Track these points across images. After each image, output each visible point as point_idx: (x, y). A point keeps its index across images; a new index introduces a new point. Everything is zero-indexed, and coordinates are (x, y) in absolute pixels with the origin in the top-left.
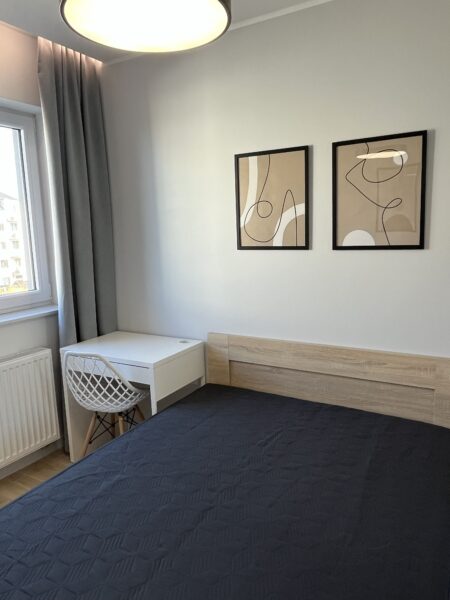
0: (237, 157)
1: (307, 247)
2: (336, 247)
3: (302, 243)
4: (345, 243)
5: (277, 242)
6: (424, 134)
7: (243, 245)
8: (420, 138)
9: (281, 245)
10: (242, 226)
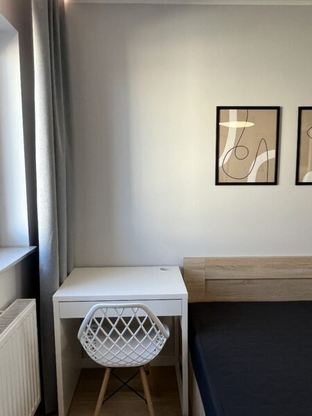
0: (219, 109)
1: (275, 183)
2: (298, 183)
3: (272, 180)
5: (251, 179)
9: (254, 181)
10: (220, 165)
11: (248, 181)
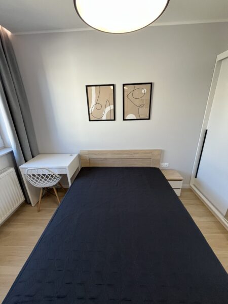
0: (87, 86)
1: (114, 120)
2: (124, 120)
3: (113, 119)
4: (127, 119)
5: (104, 118)
6: (151, 83)
7: (91, 119)
8: (150, 85)
9: (105, 119)
10: (90, 112)
11: (103, 119)
